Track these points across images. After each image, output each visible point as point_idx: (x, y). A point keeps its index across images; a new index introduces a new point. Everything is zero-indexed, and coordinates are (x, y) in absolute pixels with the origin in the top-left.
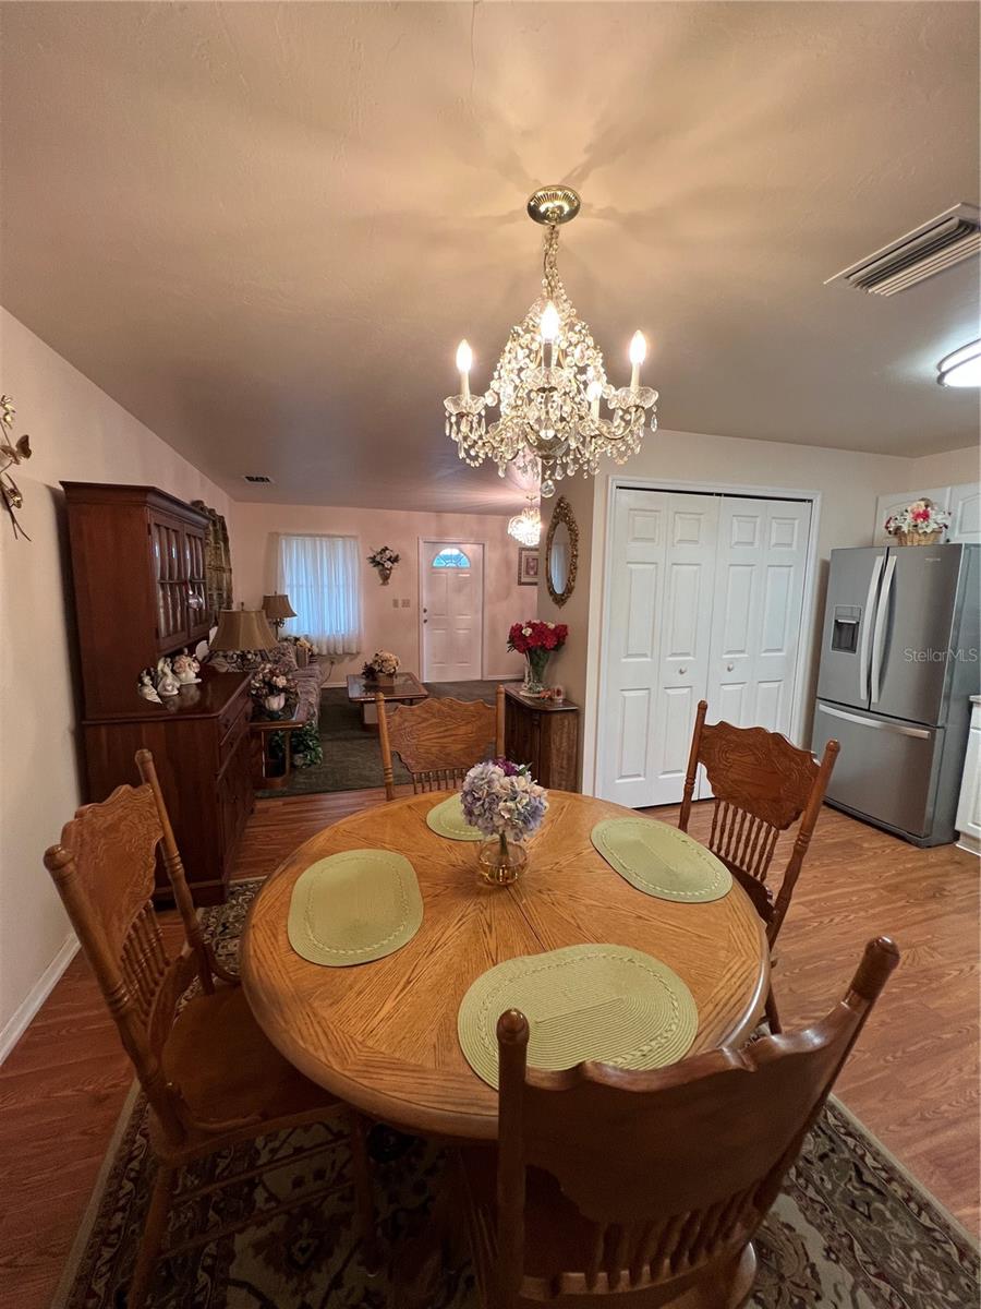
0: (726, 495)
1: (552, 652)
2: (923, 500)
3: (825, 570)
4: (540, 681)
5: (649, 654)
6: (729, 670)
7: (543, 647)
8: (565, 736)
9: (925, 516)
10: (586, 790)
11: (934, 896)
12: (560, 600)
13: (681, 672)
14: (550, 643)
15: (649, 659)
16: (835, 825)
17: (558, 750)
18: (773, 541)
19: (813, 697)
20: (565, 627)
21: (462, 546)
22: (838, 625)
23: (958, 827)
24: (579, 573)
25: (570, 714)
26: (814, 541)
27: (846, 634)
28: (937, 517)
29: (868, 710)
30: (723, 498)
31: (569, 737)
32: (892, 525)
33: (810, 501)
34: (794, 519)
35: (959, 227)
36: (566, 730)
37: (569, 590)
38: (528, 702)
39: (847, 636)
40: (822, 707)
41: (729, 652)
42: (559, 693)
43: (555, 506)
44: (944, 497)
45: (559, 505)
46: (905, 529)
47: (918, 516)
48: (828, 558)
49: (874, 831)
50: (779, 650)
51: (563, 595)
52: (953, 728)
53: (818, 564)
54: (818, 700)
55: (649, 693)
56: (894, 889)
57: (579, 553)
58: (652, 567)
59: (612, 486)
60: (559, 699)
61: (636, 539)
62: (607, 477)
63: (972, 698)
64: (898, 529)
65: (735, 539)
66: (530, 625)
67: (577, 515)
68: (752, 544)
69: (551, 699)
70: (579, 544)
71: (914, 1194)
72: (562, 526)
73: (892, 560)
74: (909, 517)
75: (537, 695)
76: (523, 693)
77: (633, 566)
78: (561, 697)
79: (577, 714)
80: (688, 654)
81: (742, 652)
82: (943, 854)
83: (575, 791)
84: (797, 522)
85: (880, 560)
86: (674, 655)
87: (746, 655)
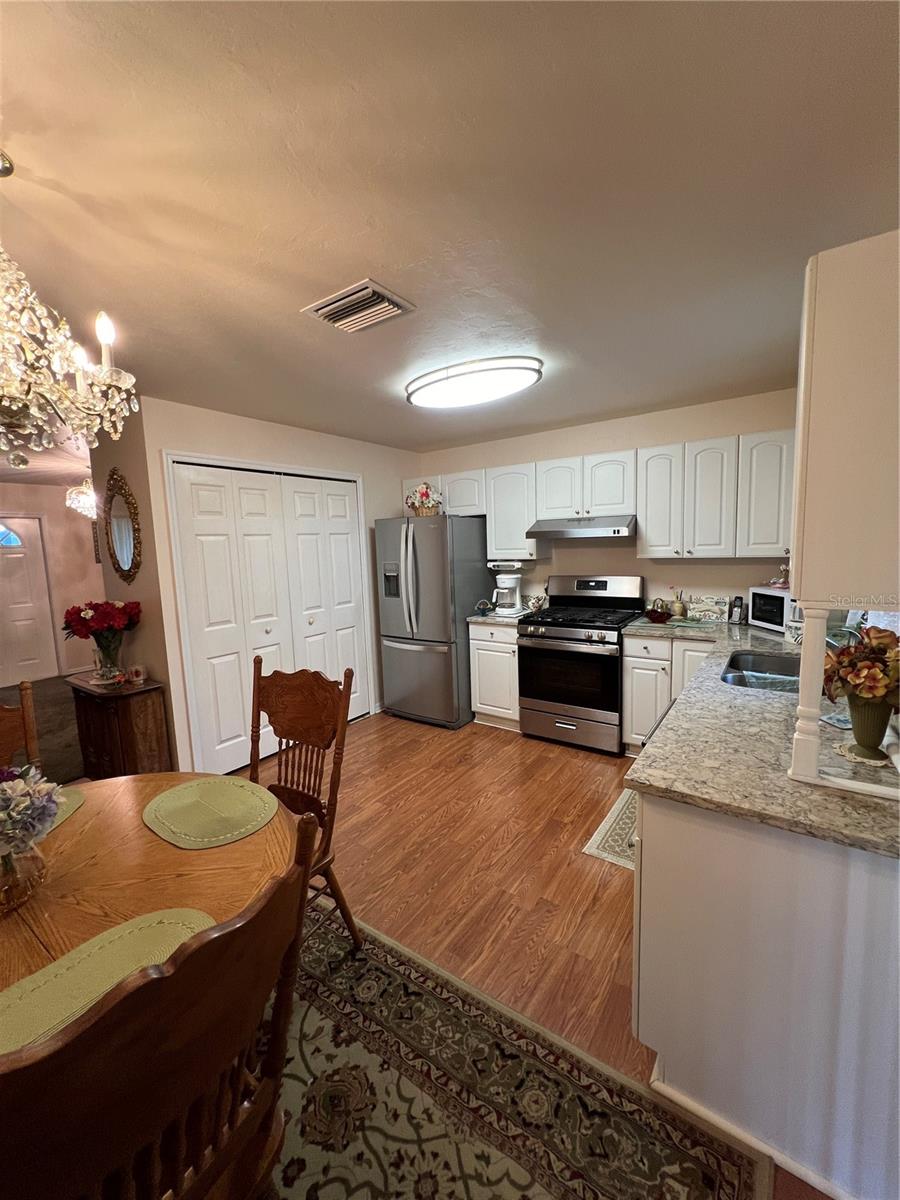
0: (285, 474)
1: (126, 632)
2: (425, 484)
3: (373, 534)
4: (114, 664)
5: (233, 619)
6: (310, 624)
7: (110, 628)
8: (150, 717)
9: (426, 495)
10: (184, 766)
11: (460, 762)
12: (128, 576)
13: (267, 632)
14: (119, 623)
15: (233, 625)
16: (404, 731)
17: (144, 734)
18: (331, 515)
19: (379, 636)
20: (137, 604)
21: (10, 522)
22: (387, 578)
23: (473, 709)
24: (145, 547)
25: (154, 694)
26: (362, 514)
27: (393, 584)
28: (434, 497)
29: (412, 639)
30: (282, 476)
31: (155, 717)
32: (410, 501)
33: (355, 482)
34: (345, 496)
35: (373, 296)
36: (150, 710)
37: (136, 565)
38: (99, 691)
39: (392, 585)
40: (386, 643)
41: (308, 609)
42: (137, 674)
43: (108, 478)
44: (439, 481)
45: (112, 478)
46: (417, 504)
47: (423, 495)
48: (373, 526)
49: (427, 727)
50: (350, 602)
51: (129, 570)
52: (460, 641)
53: (368, 531)
54: (382, 638)
55: (239, 657)
56: (436, 767)
57: (141, 527)
58: (224, 538)
59: (168, 461)
60: (140, 680)
61: (202, 513)
62: (160, 451)
63: (468, 619)
64: (413, 504)
65: (299, 512)
66: (91, 606)
67: (133, 486)
68: (314, 516)
69: (128, 682)
70: (140, 517)
71: (439, 980)
72: (118, 499)
73: (411, 526)
74: (418, 495)
75: (111, 681)
76: (93, 684)
77: (203, 538)
78: (142, 677)
79: (162, 691)
80: (271, 615)
81: (319, 607)
82: (468, 729)
83: (172, 770)
84: (347, 498)
85: (404, 526)
86: (257, 617)
87: (322, 610)
